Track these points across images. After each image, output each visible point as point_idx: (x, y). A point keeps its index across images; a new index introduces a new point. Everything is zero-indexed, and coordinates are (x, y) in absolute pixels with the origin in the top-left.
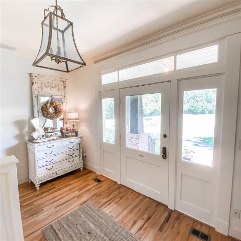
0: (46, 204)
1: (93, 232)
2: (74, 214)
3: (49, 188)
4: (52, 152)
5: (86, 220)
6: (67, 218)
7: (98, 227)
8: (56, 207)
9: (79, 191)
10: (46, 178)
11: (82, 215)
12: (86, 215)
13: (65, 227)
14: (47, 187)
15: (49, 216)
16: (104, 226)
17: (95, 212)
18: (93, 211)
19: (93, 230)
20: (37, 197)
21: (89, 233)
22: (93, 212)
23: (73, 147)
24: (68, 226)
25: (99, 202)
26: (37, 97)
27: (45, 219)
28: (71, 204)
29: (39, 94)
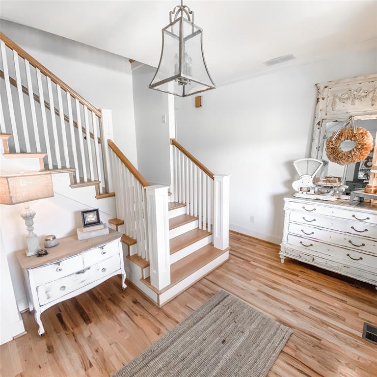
0: (261, 279)
1: (226, 346)
2: (254, 314)
3: (292, 271)
4: (314, 220)
5: (247, 333)
6: (243, 307)
7: (238, 354)
8: (259, 291)
9: (311, 308)
10: (293, 253)
11: (254, 326)
12: (257, 331)
13: (229, 310)
14: (293, 267)
15: (242, 289)
16: (240, 364)
17: (267, 345)
18: (269, 341)
19: (229, 348)
20: (269, 267)
21: (224, 342)
22: (266, 340)
23: (366, 230)
24: (231, 313)
25: (298, 349)
26: (320, 123)
27: (236, 287)
28: (272, 306)
29: (325, 117)
